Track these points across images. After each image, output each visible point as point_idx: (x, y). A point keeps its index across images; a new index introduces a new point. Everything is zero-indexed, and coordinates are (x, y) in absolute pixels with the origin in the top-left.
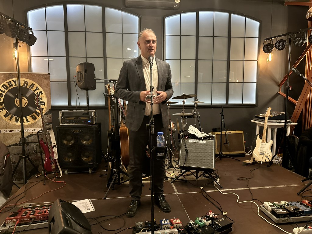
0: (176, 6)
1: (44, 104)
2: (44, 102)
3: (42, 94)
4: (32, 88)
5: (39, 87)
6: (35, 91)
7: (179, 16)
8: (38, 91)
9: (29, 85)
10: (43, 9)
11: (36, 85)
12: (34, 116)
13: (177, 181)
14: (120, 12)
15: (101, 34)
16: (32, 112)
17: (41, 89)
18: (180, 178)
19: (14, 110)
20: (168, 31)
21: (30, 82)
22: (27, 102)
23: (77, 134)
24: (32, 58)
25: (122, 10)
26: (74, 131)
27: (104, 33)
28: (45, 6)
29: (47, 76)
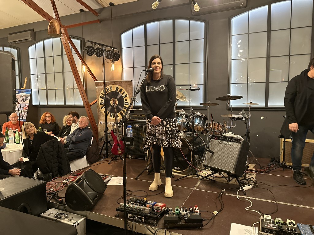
0: (243, 4)
1: (128, 104)
2: (128, 103)
3: (127, 96)
4: (121, 92)
5: (125, 91)
6: (122, 94)
7: (247, 13)
8: (124, 94)
9: (119, 90)
10: (131, 31)
11: (124, 90)
12: (122, 113)
13: (206, 180)
14: (187, 21)
15: (172, 44)
16: (121, 110)
17: (126, 93)
18: (209, 177)
19: (110, 108)
20: (234, 31)
21: (120, 88)
22: (118, 102)
23: (137, 127)
24: (124, 69)
25: (190, 19)
26: (135, 125)
27: (174, 42)
28: (132, 28)
29: (130, 83)
